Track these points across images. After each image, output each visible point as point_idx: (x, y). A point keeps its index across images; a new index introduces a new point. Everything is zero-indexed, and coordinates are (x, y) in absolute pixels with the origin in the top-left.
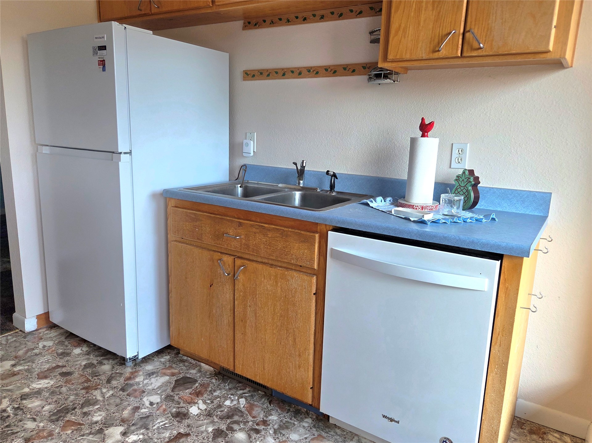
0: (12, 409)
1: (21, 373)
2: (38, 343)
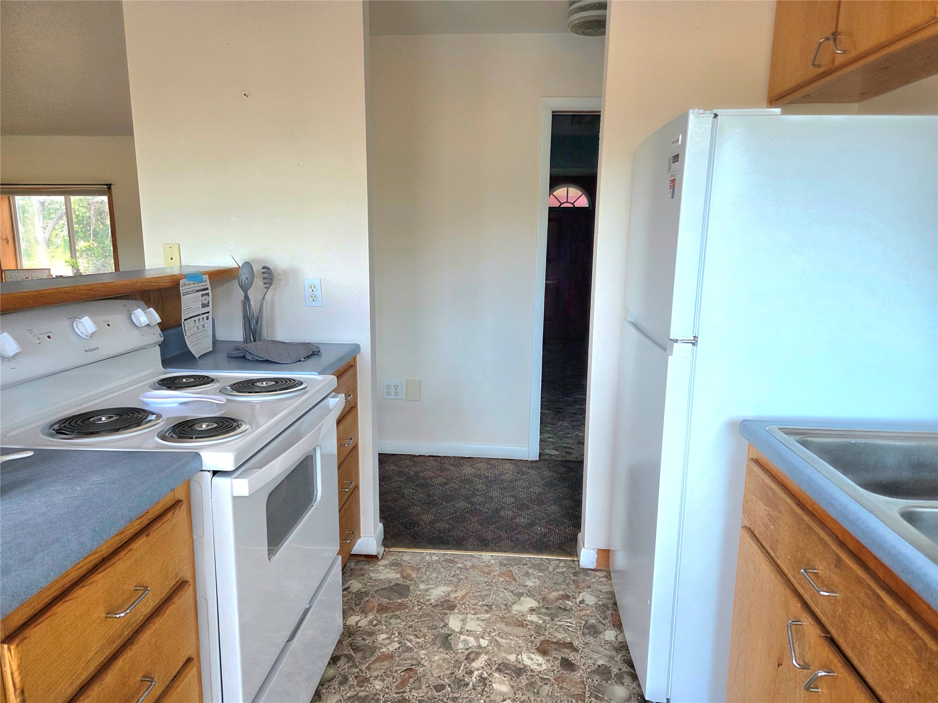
0: (479, 676)
1: (529, 627)
2: (581, 592)
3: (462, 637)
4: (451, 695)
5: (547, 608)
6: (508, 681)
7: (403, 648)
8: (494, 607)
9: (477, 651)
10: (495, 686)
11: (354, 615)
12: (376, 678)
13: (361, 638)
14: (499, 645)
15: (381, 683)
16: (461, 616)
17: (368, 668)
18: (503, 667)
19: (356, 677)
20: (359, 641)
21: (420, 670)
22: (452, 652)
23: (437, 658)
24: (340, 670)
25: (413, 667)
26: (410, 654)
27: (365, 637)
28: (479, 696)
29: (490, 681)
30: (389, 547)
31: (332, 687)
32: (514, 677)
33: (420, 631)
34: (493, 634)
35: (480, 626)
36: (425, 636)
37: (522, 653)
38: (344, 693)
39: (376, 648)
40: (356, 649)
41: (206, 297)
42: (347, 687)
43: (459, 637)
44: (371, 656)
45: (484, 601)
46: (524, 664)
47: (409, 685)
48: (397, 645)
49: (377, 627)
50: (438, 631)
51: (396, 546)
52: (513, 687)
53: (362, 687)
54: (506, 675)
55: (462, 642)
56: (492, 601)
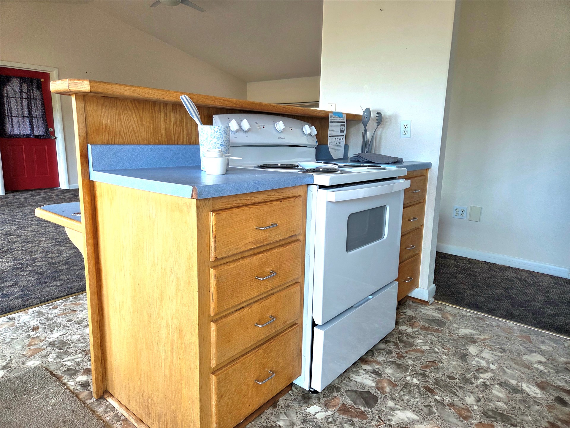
3: (476, 359)
4: (458, 384)
5: (554, 365)
6: (506, 393)
7: (432, 350)
8: (507, 351)
9: (486, 369)
10: (493, 391)
11: (405, 325)
12: (410, 358)
13: (406, 337)
14: (504, 372)
15: (412, 362)
16: (480, 349)
17: (406, 352)
18: (503, 384)
19: (397, 354)
20: (404, 338)
21: (440, 365)
22: (466, 364)
23: (454, 363)
24: (389, 347)
25: (436, 362)
26: (436, 355)
27: (408, 337)
28: (480, 392)
29: (491, 388)
30: (437, 300)
31: (382, 353)
32: (511, 392)
33: (447, 346)
34: (502, 365)
35: (493, 358)
36: (449, 349)
37: (523, 383)
38: (388, 358)
39: (414, 345)
40: (401, 341)
41: (343, 127)
42: (390, 356)
43: (475, 358)
44: (409, 347)
45: (501, 346)
46: (522, 388)
47: (430, 369)
48: (428, 348)
49: (418, 336)
50: (459, 350)
51: (442, 301)
52: (508, 397)
53: (400, 359)
54: (504, 389)
55: (476, 361)
56: (507, 348)
